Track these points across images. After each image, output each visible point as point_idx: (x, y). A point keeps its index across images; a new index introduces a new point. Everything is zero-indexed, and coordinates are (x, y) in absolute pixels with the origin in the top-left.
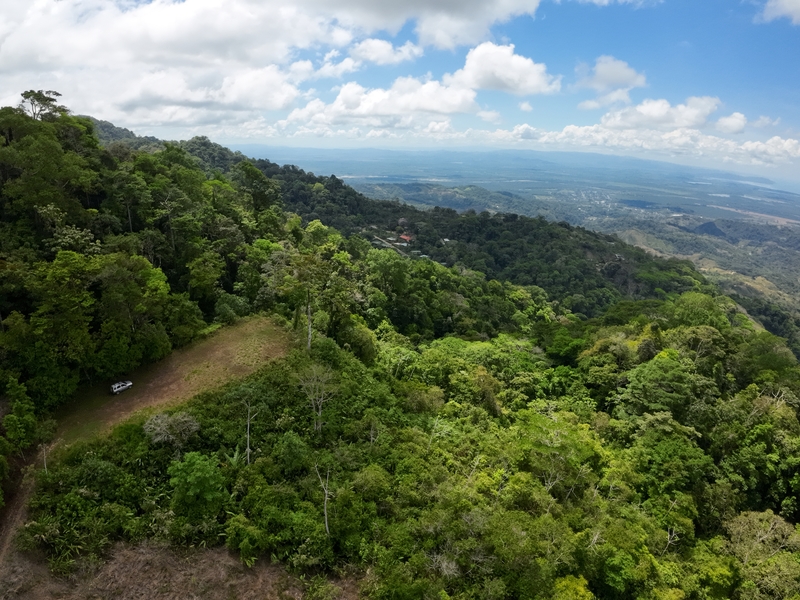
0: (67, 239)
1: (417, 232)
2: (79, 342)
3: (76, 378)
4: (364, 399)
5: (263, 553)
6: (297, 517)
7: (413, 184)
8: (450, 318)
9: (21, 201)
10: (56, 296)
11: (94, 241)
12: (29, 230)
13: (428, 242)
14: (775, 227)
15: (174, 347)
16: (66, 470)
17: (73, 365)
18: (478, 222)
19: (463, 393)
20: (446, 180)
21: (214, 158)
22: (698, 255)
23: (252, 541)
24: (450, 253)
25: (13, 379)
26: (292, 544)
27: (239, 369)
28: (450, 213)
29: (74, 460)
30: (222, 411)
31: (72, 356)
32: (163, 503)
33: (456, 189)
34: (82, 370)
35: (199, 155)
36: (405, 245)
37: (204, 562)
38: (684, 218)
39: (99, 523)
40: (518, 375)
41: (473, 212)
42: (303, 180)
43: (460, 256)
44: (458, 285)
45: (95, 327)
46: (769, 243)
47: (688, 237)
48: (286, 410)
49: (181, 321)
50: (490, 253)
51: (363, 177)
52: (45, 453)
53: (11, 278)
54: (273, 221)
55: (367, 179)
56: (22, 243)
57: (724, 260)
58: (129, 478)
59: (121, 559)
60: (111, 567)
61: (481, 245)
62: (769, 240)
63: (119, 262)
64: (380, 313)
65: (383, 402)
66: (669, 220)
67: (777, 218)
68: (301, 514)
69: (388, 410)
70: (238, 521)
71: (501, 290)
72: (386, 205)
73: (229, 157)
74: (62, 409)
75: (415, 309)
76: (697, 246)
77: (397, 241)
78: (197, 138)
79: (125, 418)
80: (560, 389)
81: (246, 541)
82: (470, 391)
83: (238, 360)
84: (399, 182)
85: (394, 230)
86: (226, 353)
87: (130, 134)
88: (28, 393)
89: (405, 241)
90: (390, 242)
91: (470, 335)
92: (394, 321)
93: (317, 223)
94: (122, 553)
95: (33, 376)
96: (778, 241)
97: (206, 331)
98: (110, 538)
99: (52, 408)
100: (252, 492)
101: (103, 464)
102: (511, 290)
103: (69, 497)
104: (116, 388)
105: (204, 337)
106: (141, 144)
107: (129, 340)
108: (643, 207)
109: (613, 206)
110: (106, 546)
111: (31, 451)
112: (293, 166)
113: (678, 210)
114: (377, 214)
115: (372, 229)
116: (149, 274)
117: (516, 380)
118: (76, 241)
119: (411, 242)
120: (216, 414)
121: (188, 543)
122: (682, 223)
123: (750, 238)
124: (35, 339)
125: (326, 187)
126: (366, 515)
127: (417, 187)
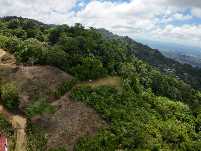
0: (90, 55)
1: (177, 69)
2: (87, 71)
3: (85, 77)
4: (130, 99)
5: (98, 112)
6: (106, 110)
7: (183, 55)
8: (171, 94)
9: (85, 47)
10: (85, 63)
11: (94, 56)
12: (85, 52)
13: (180, 73)
15: (101, 77)
16: (78, 88)
17: (85, 75)
18: (198, 71)
19: (158, 109)
20: (195, 56)
21: (128, 41)
23: (97, 109)
24: (186, 78)
25: (76, 73)
26: (103, 113)
27: (109, 84)
28: (190, 66)
29: (80, 88)
30: (103, 89)
31: (85, 73)
32: (89, 98)
33: (197, 60)
34: (86, 76)
35: (125, 40)
36: (172, 72)
37: (90, 109)
39: (79, 97)
40: (177, 112)
41: (198, 68)
42: (148, 49)
43: (188, 80)
44: (180, 87)
45: (90, 70)
48: (114, 94)
49: (104, 73)
50: (199, 81)
51: (169, 51)
52: (77, 85)
53: (80, 59)
54: (130, 58)
55: (170, 51)
56: (84, 54)
58: (86, 93)
59: (80, 103)
60: (78, 103)
61: (197, 78)
63: (96, 60)
64: (149, 86)
65: (135, 101)
68: (107, 110)
69: (135, 103)
70: (97, 105)
71: (194, 92)
72: (170, 60)
73: (132, 41)
74: (81, 80)
75: (160, 88)
77: (170, 70)
78: (126, 36)
79: (89, 85)
80: (187, 121)
81: (97, 108)
82: (160, 110)
83: (110, 83)
84: (179, 54)
85: (170, 67)
86: (109, 81)
87: (112, 34)
88: (78, 76)
89: (173, 71)
90: (168, 70)
91: (174, 100)
92: (153, 89)
93: (141, 61)
94: (80, 102)
95: (79, 74)
97: (107, 76)
98: (80, 99)
99: (80, 80)
100: (101, 102)
101: (83, 89)
102: (198, 93)
103: (77, 92)
104: (90, 80)
105: (106, 77)
106: (114, 36)
107: (94, 73)
110: (79, 100)
111: (75, 84)
112: (147, 46)
114: (167, 62)
115: (164, 65)
116: (100, 64)
117: (176, 113)
118: (91, 56)
119: (174, 72)
120: (102, 89)
121: (89, 105)
124: (81, 69)
125: (154, 52)
126: (118, 117)
127: (184, 56)
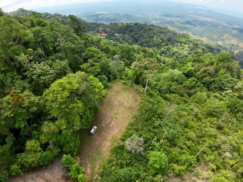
13: (111, 35)
14: (208, 21)
20: (106, 12)
22: (186, 31)
24: (119, 39)
27: (131, 108)
28: (116, 24)
36: (104, 37)
38: (181, 20)
43: (123, 39)
46: (206, 26)
47: (183, 26)
48: (154, 119)
50: (132, 37)
57: (194, 32)
61: (129, 35)
62: (206, 25)
66: (177, 20)
67: (207, 18)
76: (185, 28)
77: (101, 36)
83: (127, 104)
96: (208, 26)
108: (169, 17)
109: (160, 17)
113: (179, 17)
114: (91, 27)
115: (91, 33)
119: (106, 36)
122: (180, 21)
123: (200, 25)
